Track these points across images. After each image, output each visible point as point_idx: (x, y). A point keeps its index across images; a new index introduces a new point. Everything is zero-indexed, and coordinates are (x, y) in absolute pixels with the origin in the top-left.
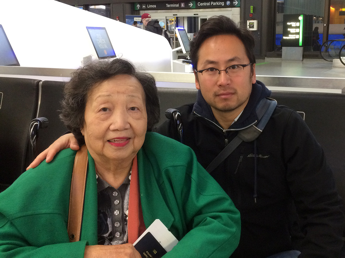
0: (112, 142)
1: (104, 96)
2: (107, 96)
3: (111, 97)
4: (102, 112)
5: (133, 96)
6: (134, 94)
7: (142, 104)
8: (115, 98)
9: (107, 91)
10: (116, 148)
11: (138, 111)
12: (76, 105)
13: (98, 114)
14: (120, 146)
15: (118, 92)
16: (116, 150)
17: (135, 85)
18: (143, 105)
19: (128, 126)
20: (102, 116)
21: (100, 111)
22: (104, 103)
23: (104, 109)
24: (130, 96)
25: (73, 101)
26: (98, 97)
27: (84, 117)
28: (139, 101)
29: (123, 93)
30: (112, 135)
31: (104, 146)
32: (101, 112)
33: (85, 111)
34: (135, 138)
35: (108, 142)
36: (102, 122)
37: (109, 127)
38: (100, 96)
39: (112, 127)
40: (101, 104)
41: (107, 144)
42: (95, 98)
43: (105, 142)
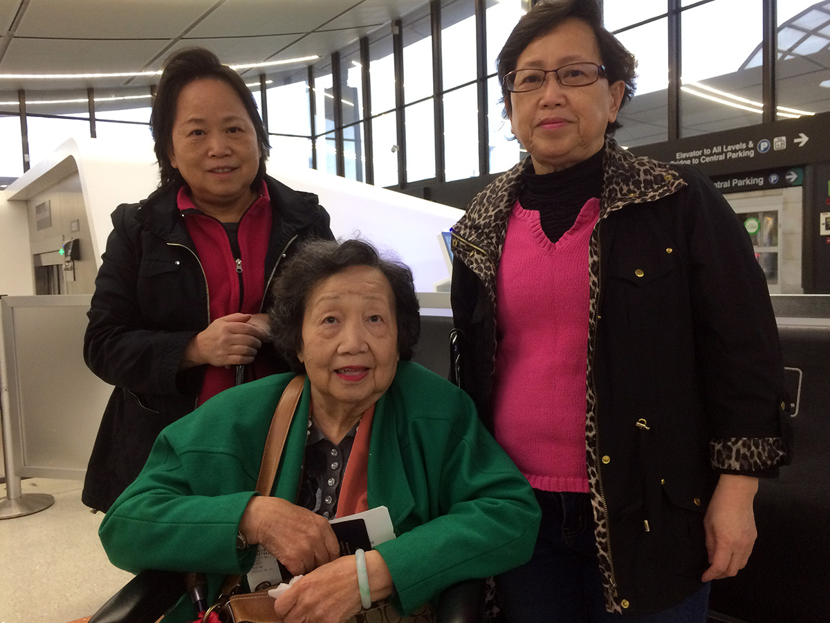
0: (341, 373)
1: (328, 298)
2: (335, 298)
3: (339, 300)
4: (327, 325)
5: (373, 298)
6: (376, 295)
7: (389, 311)
8: (346, 301)
9: (333, 291)
10: (347, 382)
11: (382, 322)
12: (288, 315)
13: (321, 327)
14: (353, 380)
15: (350, 292)
16: (347, 386)
17: (378, 281)
18: (389, 314)
19: (364, 348)
20: (327, 331)
21: (324, 322)
22: (329, 311)
23: (330, 320)
24: (367, 298)
25: (285, 309)
26: (320, 301)
27: (301, 333)
28: (383, 306)
29: (358, 293)
30: (341, 362)
31: (330, 378)
32: (324, 324)
33: (302, 323)
34: (375, 368)
35: (335, 374)
36: (327, 341)
37: (336, 350)
38: (322, 299)
39: (341, 350)
40: (325, 312)
41: (335, 376)
42: (316, 302)
43: (332, 372)
